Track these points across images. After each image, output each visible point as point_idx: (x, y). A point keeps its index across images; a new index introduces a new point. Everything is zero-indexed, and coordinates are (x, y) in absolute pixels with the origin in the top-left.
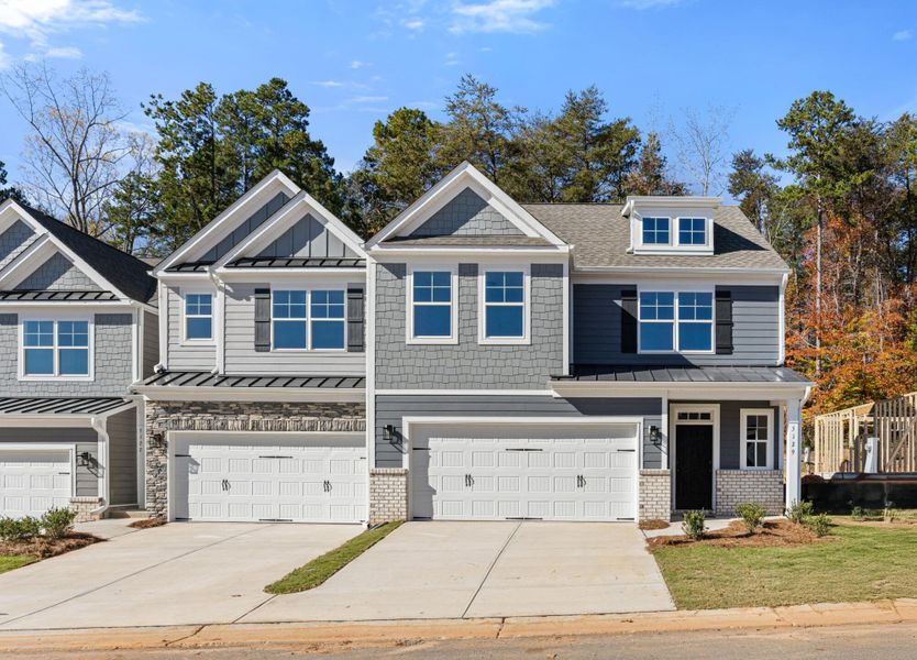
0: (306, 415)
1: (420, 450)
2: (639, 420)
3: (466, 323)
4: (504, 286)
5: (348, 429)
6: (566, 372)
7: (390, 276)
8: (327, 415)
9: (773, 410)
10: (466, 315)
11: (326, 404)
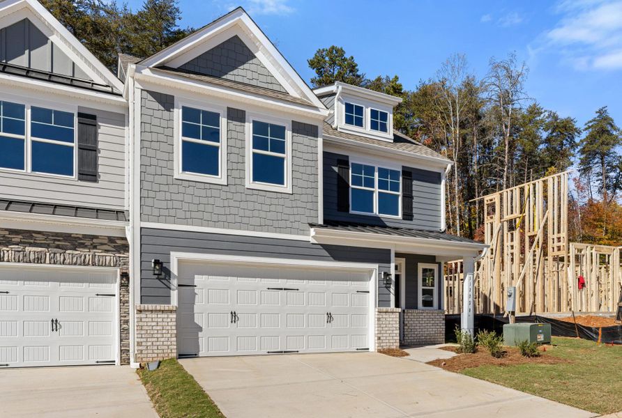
0: (31, 245)
1: (187, 286)
2: (375, 266)
3: (235, 166)
4: (268, 135)
5: (84, 263)
6: (321, 222)
7: (156, 105)
8: (58, 247)
9: (437, 265)
10: (234, 158)
11: (57, 234)
